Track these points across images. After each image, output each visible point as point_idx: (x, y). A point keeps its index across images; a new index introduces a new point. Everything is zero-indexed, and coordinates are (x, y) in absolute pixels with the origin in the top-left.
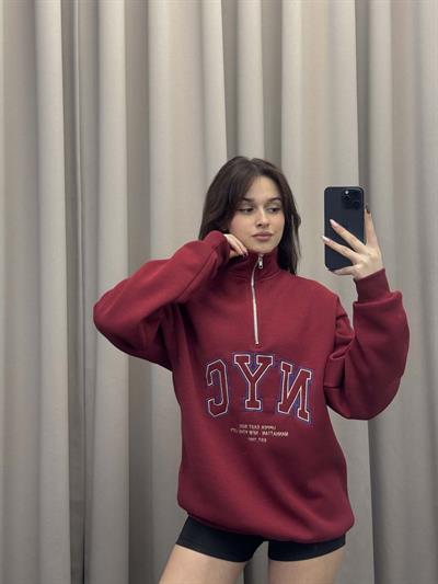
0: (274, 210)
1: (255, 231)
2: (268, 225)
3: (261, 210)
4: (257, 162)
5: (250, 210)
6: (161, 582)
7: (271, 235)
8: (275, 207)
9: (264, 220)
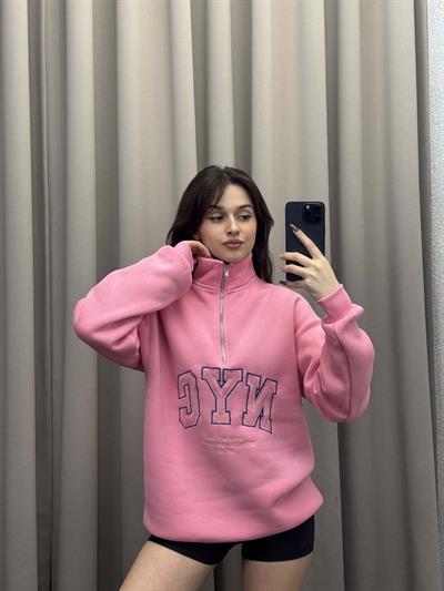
0: (245, 217)
1: (226, 238)
2: (238, 233)
3: (232, 217)
4: (228, 171)
5: (220, 218)
6: (121, 590)
7: (241, 243)
8: (245, 214)
9: (234, 228)
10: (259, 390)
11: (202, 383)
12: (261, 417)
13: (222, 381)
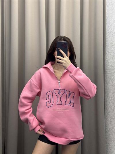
10: (69, 95)
11: (54, 94)
12: (70, 102)
13: (59, 93)
